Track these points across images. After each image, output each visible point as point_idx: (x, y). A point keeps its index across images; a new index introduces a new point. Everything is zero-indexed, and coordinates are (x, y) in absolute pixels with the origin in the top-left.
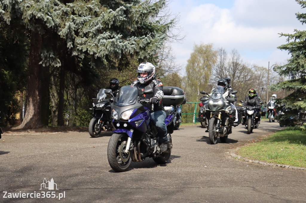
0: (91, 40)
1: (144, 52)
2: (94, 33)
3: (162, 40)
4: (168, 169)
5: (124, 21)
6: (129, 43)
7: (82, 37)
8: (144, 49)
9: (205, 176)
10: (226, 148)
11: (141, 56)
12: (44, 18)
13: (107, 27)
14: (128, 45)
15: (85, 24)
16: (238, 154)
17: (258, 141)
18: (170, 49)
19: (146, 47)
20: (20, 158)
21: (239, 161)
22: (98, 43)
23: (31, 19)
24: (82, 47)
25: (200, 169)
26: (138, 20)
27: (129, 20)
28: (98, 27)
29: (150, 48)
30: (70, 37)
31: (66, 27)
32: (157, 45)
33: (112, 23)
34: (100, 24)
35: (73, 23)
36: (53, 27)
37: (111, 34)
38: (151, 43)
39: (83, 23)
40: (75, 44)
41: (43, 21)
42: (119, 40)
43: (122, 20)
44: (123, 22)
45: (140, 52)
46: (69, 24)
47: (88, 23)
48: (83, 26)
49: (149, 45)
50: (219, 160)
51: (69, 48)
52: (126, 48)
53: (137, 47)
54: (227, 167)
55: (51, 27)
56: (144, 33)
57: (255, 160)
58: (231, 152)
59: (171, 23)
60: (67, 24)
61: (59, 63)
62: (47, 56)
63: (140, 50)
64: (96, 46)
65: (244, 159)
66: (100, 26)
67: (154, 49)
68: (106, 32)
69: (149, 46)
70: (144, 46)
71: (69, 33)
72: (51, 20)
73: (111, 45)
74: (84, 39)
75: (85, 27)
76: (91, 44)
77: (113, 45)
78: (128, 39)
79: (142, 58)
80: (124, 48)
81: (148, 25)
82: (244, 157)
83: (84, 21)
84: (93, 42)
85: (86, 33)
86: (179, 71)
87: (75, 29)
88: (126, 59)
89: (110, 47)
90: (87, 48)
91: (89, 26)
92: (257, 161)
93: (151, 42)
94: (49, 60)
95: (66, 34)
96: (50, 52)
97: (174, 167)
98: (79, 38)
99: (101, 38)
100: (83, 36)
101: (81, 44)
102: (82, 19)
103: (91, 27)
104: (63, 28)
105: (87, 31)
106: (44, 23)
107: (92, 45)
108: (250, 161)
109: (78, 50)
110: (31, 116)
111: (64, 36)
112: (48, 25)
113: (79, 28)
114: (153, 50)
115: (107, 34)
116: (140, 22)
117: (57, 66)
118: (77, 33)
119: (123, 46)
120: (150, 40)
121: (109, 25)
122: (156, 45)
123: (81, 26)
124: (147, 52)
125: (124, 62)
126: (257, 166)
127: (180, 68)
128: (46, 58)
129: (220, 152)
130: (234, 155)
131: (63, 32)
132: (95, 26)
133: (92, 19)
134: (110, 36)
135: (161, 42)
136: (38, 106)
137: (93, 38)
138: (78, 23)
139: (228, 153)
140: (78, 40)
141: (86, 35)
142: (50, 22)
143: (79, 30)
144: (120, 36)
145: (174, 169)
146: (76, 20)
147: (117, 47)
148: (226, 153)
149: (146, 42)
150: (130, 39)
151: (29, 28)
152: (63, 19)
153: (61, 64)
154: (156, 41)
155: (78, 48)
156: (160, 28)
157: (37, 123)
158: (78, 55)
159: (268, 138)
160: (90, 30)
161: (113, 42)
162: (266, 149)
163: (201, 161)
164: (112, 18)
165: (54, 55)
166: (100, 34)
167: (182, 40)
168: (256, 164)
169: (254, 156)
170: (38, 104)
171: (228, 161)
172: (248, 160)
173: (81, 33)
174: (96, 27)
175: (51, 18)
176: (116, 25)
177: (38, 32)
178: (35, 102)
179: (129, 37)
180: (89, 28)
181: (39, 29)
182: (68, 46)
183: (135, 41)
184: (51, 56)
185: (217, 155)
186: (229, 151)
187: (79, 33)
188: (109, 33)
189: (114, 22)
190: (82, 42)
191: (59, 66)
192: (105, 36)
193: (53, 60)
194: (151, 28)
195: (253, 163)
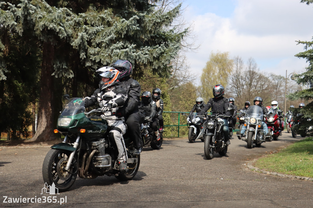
0: (104, 50)
1: (158, 62)
2: (107, 43)
3: (176, 49)
4: (183, 182)
5: (137, 30)
6: (142, 53)
7: (95, 48)
8: (158, 59)
9: (221, 189)
10: (243, 160)
11: (155, 66)
12: (56, 29)
13: (120, 36)
14: (141, 55)
15: (98, 34)
16: (255, 165)
17: (276, 152)
18: (185, 58)
19: (160, 57)
20: (32, 171)
21: (257, 173)
22: (112, 54)
23: (43, 30)
24: (96, 58)
25: (217, 181)
26: (151, 29)
27: (142, 29)
28: (111, 37)
29: (164, 57)
30: (82, 47)
31: (79, 38)
32: (172, 54)
33: (125, 32)
34: (113, 34)
35: (85, 33)
36: (65, 38)
37: (124, 44)
38: (165, 53)
39: (96, 33)
40: (88, 54)
41: (56, 31)
42: (132, 50)
43: (136, 29)
44: (136, 32)
45: (153, 62)
46: (82, 35)
47: (101, 33)
48: (95, 36)
49: (163, 54)
50: (235, 173)
51: (81, 58)
52: (140, 58)
53: (150, 57)
54: (244, 180)
55: (64, 38)
56: (158, 42)
57: (273, 171)
58: (248, 164)
59: (185, 32)
60: (80, 34)
61: (72, 74)
62: (60, 67)
63: (154, 60)
64: (109, 57)
65: (262, 171)
66: (113, 36)
67: (168, 58)
68: (119, 42)
69: (163, 56)
70: (158, 56)
71: (82, 43)
72: (63, 30)
73: (125, 55)
74: (97, 49)
75: (98, 37)
76: (104, 54)
77: (127, 55)
78: (141, 49)
79: (156, 68)
80: (138, 58)
81: (162, 34)
82: (262, 169)
83: (97, 31)
84: (106, 52)
85: (99, 43)
86: (194, 81)
87: (88, 39)
88: (139, 69)
89: (124, 57)
90: (100, 58)
91: (102, 36)
92: (275, 173)
93: (165, 51)
94: (62, 72)
95: (78, 45)
96: (63, 63)
97: (189, 179)
98: (92, 48)
99: (114, 48)
100: (95, 46)
101: (94, 55)
102: (95, 29)
103: (103, 37)
104: (75, 38)
105: (100, 41)
106: (56, 34)
107: (105, 56)
108: (268, 173)
109: (91, 60)
110: (43, 128)
111: (76, 47)
112: (60, 35)
113: (92, 39)
114: (167, 60)
115: (120, 44)
116: (153, 32)
117: (70, 78)
118: (90, 43)
119: (136, 57)
120: (163, 49)
121: (122, 35)
122: (170, 54)
123: (93, 37)
124: (161, 62)
125: (138, 72)
126: (276, 179)
127: (195, 78)
128: (59, 69)
129: (237, 164)
130: (251, 167)
131: (75, 43)
132: (108, 36)
133: (105, 29)
134: (123, 46)
135: (175, 51)
136: (50, 118)
137: (106, 48)
138: (91, 33)
139: (245, 164)
140: (91, 51)
141: (99, 45)
142: (62, 33)
143: (92, 41)
144: (133, 45)
145: (190, 182)
146: (89, 30)
147: (130, 58)
148: (243, 164)
149: (159, 52)
150: (144, 49)
151: (41, 39)
152: (76, 29)
153: (74, 75)
154: (170, 51)
155: (91, 58)
156: (174, 37)
157: (49, 136)
158: (92, 65)
159: (287, 149)
160: (103, 40)
161: (126, 52)
162: (284, 160)
163: (217, 173)
164: (125, 28)
165: (66, 66)
166: (113, 45)
167: (197, 49)
168: (275, 176)
169: (272, 168)
170: (50, 116)
171: (245, 173)
172: (265, 172)
173: (94, 44)
174: (110, 37)
175: (64, 29)
176: (129, 35)
177: (51, 43)
178: (48, 114)
179: (142, 46)
180: (102, 38)
181: (51, 40)
182: (81, 57)
183: (149, 51)
184: (63, 67)
185: (234, 167)
186: (246, 162)
187: (92, 43)
188: (123, 43)
189: (127, 31)
190: (95, 52)
191: (72, 77)
192: (118, 46)
193: (66, 71)
194: (164, 37)
195: (271, 175)
